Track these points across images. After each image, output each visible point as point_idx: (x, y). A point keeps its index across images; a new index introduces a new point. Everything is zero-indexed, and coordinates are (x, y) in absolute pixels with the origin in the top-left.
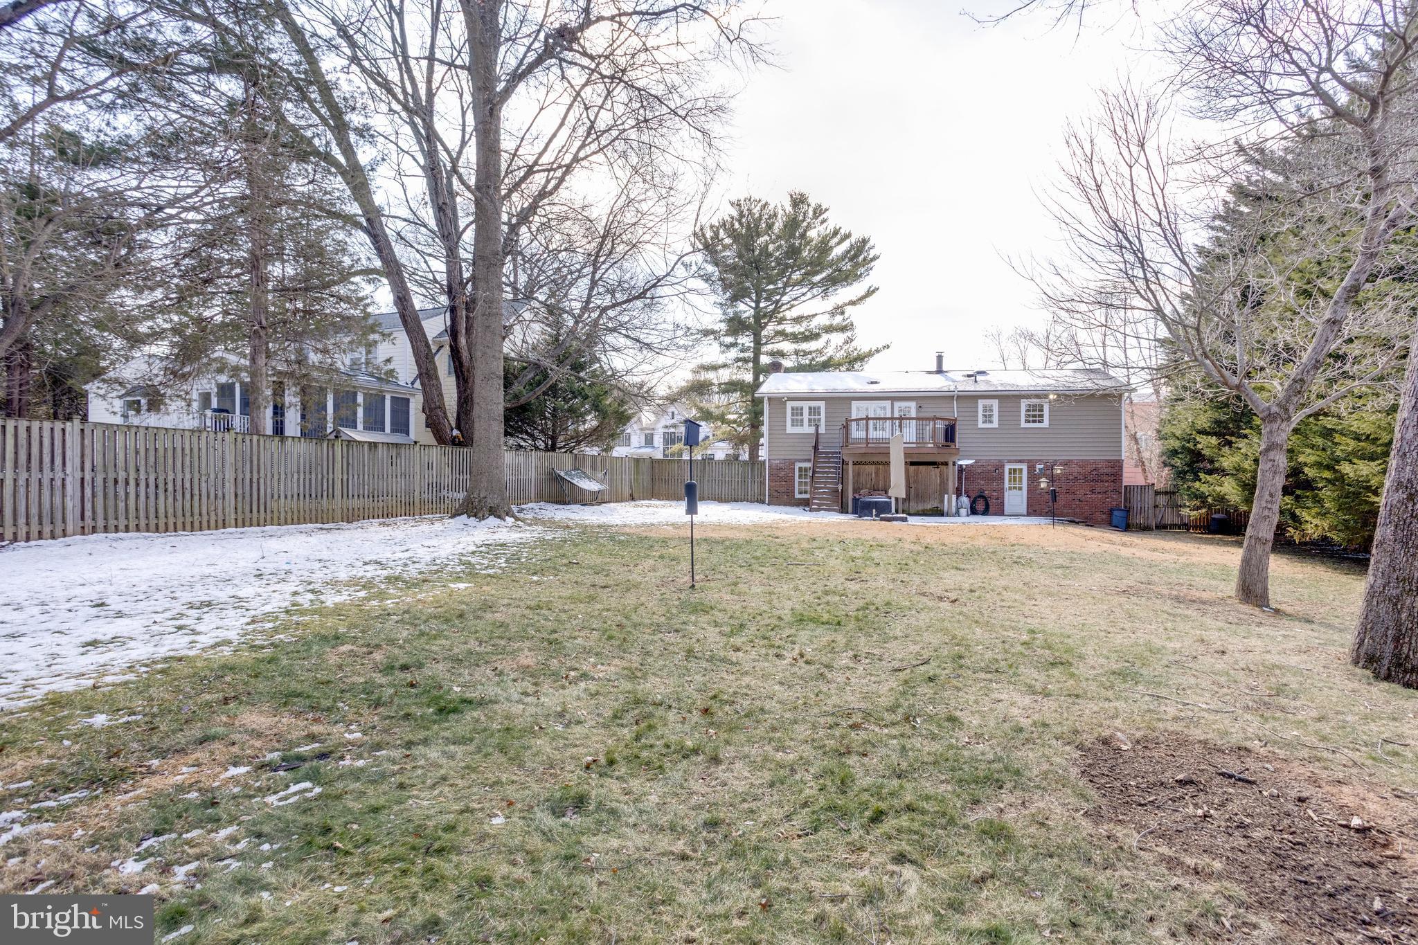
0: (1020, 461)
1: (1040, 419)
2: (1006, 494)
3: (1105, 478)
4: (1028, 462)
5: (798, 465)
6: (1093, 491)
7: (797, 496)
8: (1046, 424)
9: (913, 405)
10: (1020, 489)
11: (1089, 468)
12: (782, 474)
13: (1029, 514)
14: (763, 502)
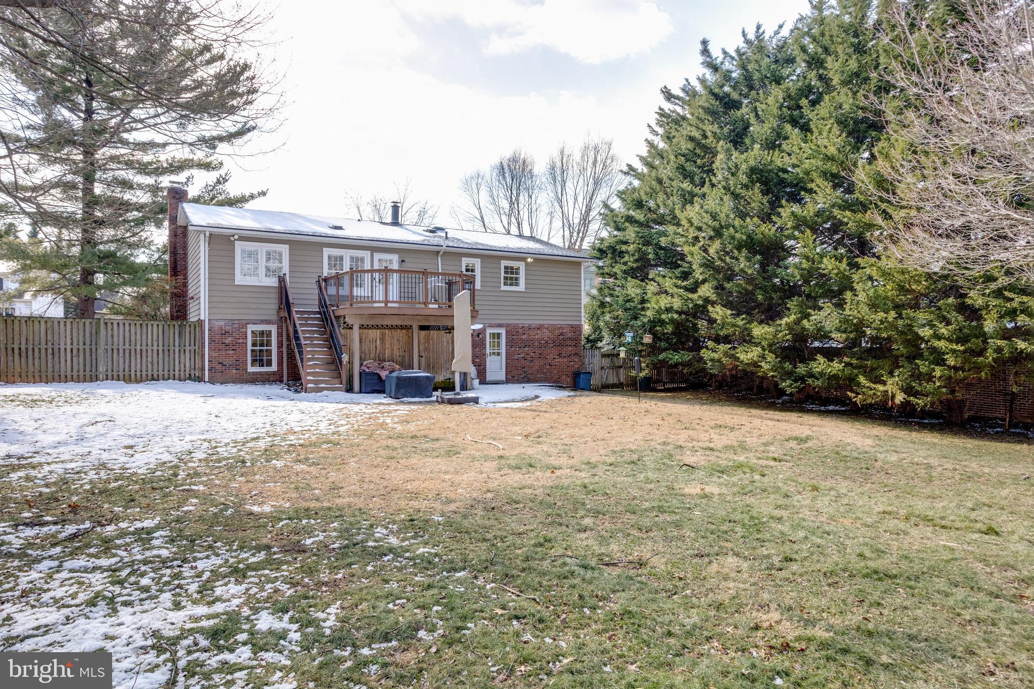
0: (500, 326)
1: (514, 282)
2: (488, 360)
3: (569, 343)
4: (507, 326)
5: (251, 328)
6: (559, 355)
7: (251, 369)
8: (522, 287)
9: (395, 258)
10: (498, 354)
11: (557, 332)
12: (228, 340)
13: (508, 381)
14: (200, 379)
